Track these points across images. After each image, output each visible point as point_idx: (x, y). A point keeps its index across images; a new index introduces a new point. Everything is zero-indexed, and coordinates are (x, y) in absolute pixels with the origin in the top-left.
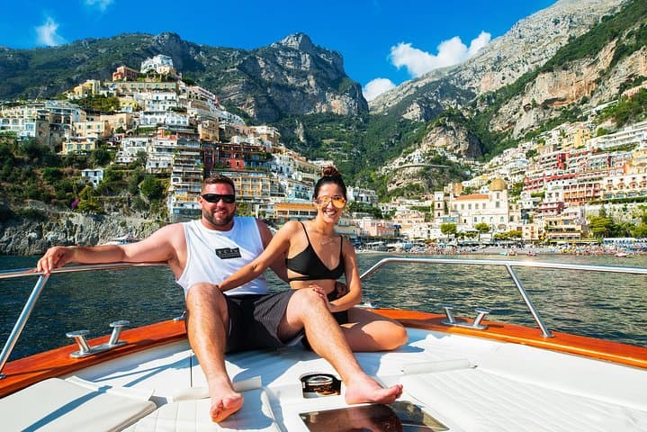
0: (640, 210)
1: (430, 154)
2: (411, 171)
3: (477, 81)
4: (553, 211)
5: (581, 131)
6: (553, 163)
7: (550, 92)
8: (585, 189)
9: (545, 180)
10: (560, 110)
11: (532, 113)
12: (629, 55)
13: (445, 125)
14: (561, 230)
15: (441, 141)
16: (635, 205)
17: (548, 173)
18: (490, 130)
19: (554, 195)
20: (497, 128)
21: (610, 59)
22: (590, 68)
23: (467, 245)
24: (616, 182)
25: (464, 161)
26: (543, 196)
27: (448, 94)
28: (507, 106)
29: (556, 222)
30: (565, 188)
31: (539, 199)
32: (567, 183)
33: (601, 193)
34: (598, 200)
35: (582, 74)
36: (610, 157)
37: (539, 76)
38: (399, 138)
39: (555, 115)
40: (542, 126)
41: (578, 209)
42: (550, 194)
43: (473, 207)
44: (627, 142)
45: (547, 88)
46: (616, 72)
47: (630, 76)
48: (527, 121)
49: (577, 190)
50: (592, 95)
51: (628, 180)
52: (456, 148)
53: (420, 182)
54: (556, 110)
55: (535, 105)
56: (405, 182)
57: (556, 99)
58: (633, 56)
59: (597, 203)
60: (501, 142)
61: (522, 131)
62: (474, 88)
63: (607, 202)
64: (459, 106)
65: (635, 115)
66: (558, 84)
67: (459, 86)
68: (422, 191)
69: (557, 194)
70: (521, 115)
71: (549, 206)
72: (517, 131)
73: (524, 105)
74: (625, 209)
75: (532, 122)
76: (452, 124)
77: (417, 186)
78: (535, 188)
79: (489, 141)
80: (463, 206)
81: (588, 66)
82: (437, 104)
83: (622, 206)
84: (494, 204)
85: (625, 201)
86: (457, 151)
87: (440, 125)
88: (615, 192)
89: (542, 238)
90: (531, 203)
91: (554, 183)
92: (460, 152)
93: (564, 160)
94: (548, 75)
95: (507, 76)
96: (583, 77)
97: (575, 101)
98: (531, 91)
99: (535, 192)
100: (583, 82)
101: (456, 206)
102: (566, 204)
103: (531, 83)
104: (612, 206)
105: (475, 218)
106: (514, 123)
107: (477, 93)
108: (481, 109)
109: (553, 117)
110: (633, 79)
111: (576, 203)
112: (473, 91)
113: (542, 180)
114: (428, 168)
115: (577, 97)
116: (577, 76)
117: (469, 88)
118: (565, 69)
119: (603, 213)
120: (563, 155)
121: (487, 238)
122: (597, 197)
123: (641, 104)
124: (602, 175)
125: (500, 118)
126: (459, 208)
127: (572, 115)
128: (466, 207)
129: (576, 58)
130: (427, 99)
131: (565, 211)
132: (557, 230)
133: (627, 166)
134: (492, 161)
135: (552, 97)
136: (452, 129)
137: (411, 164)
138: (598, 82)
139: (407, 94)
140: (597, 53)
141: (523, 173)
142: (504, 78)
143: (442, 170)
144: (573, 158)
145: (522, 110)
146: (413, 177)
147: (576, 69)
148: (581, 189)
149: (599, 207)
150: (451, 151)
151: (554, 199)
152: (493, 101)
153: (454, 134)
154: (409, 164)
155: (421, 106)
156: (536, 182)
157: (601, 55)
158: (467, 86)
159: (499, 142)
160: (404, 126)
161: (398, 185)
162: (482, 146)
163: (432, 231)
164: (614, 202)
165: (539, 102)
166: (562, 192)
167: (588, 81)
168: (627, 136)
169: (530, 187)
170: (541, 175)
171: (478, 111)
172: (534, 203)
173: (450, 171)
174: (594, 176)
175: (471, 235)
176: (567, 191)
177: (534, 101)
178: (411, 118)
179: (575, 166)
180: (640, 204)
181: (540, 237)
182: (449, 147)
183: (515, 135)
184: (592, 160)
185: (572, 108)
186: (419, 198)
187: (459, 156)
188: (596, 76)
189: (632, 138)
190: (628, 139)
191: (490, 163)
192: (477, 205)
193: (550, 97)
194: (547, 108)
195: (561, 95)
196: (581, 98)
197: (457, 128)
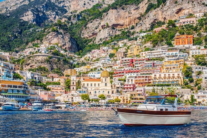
0: (169, 90)
1: (51, 49)
2: (40, 58)
3: (68, 2)
4: (131, 89)
5: (137, 47)
6: (128, 64)
7: (116, 20)
8: (144, 78)
9: (125, 72)
10: (121, 30)
11: (107, 30)
12: (155, 9)
13: (57, 31)
14: (137, 99)
15: (55, 41)
16: (166, 88)
17: (126, 69)
18: (82, 37)
19: (130, 81)
20: (86, 35)
21: (145, 9)
22: (135, 11)
23: (95, 106)
24: (158, 76)
25: (69, 54)
26: (125, 81)
27: (50, 8)
28: (92, 24)
29: (134, 95)
30: (135, 77)
31: (122, 82)
32: (135, 75)
33: (152, 81)
34: (150, 84)
35: (131, 13)
36: (154, 63)
37: (110, 10)
38: (20, 33)
39: (118, 33)
40: (112, 39)
41: (142, 89)
42: (128, 80)
43: (93, 85)
44: (159, 56)
45: (114, 17)
46: (148, 16)
47: (155, 20)
48: (103, 34)
49: (141, 79)
50: (136, 25)
51: (163, 76)
52: (63, 45)
53: (47, 66)
54: (119, 30)
55: (108, 26)
56: (36, 65)
57: (118, 25)
58: (156, 10)
59: (150, 86)
60: (89, 44)
61: (101, 39)
62: (66, 7)
63: (154, 86)
64: (57, 16)
65: (160, 42)
66: (119, 17)
67: (57, 4)
68: (47, 71)
69: (132, 80)
70: (100, 30)
71: (129, 86)
72: (97, 40)
73: (102, 25)
74: (162, 89)
75: (107, 35)
76: (61, 31)
77: (44, 68)
78: (120, 76)
79: (82, 43)
80: (88, 84)
81: (134, 10)
82: (44, 13)
83: (161, 88)
84: (104, 84)
85: (162, 85)
86: (64, 48)
87: (55, 31)
88: (157, 81)
89: (128, 102)
90: (120, 84)
91: (130, 74)
92: (66, 48)
93: (133, 63)
94: (114, 11)
95: (86, 3)
96: (132, 14)
97: (128, 27)
98: (106, 18)
99: (120, 78)
100: (132, 17)
101: (84, 84)
102: (137, 85)
103: (106, 14)
104: (157, 88)
105: (96, 91)
106: (96, 34)
107: (68, 10)
108: (74, 22)
109: (117, 34)
110: (156, 21)
111: (141, 85)
112: (65, 8)
113: (123, 72)
114: (50, 58)
115: (129, 25)
116: (129, 14)
117: (63, 6)
118: (123, 9)
119: (154, 91)
120: (132, 60)
121: (103, 102)
122: (150, 83)
123: (163, 36)
124: (151, 72)
125: (88, 29)
126: (86, 86)
127: (127, 35)
128: (90, 85)
129: (128, 4)
130: (37, 9)
131: (136, 89)
132: (135, 99)
133: (162, 69)
134: (86, 56)
135: (116, 23)
136: (62, 34)
137: (40, 54)
138: (139, 18)
139: (23, 4)
140: (139, 4)
141: (111, 67)
142: (85, 4)
143: (59, 60)
144: (137, 62)
145: (100, 27)
146: (42, 62)
147: (128, 10)
148: (143, 79)
149: (152, 88)
150: (61, 47)
151: (130, 83)
152: (81, 18)
153: (63, 37)
154: (39, 54)
155: (34, 13)
156: (120, 73)
157: (141, 5)
158: (62, 5)
159: (87, 44)
160: (24, 25)
161: (31, 66)
162: (78, 45)
163: (74, 98)
164: (158, 86)
165: (110, 25)
166: (134, 79)
167: (134, 17)
168: (159, 53)
169: (117, 75)
170: (123, 69)
171: (72, 23)
172: (121, 84)
173: (63, 60)
174: (148, 72)
175: (97, 100)
176: (136, 79)
177: (107, 24)
178: (27, 20)
179: (139, 66)
180: (168, 87)
181: (127, 102)
182: (59, 45)
183: (97, 41)
184: (146, 64)
185: (126, 30)
186: (46, 76)
187: (66, 51)
188: (138, 16)
189: (161, 54)
190: (160, 54)
191: (85, 57)
192: (95, 84)
193: (115, 23)
194: (114, 29)
195: (121, 22)
196: (131, 26)
197: (65, 34)
